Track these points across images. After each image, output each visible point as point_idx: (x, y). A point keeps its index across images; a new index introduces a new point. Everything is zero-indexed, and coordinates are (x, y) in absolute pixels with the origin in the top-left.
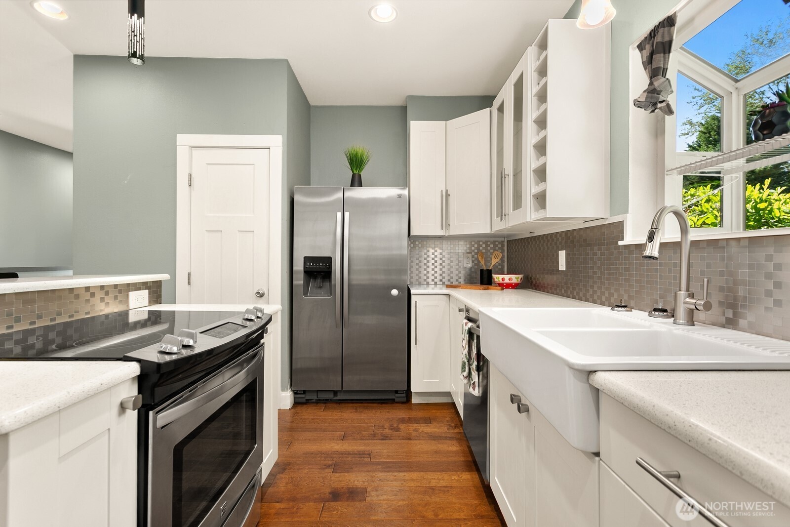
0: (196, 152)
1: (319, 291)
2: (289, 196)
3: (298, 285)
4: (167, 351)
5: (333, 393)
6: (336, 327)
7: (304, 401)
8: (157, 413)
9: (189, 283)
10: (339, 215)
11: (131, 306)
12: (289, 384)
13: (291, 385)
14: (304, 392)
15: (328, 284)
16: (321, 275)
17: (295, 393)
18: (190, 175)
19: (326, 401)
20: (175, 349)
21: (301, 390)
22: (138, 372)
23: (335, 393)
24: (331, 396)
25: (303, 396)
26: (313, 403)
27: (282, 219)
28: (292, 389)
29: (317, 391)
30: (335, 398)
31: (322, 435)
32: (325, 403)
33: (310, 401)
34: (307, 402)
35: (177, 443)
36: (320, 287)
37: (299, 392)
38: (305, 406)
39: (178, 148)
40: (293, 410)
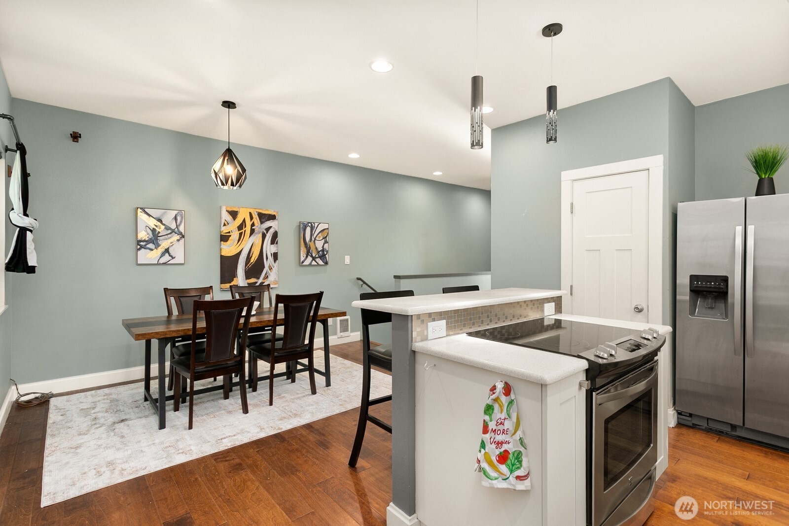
0: (576, 183)
1: (710, 311)
2: (671, 213)
3: (683, 301)
4: (601, 356)
5: (730, 427)
6: (735, 354)
7: (690, 424)
8: (597, 394)
9: (571, 294)
10: (739, 229)
11: (546, 315)
12: (672, 402)
13: (674, 404)
14: (691, 415)
15: (722, 305)
16: (713, 294)
17: (679, 413)
18: (572, 204)
19: (720, 433)
20: (606, 356)
21: (688, 413)
22: (587, 367)
23: (734, 427)
24: (728, 429)
25: (689, 419)
26: (702, 430)
27: (663, 237)
28: (675, 408)
29: (708, 419)
30: (733, 433)
31: (717, 465)
32: (719, 435)
33: (697, 427)
34: (694, 427)
35: (606, 418)
36: (712, 308)
37: (683, 413)
38: (692, 430)
39: (562, 183)
40: (676, 429)
